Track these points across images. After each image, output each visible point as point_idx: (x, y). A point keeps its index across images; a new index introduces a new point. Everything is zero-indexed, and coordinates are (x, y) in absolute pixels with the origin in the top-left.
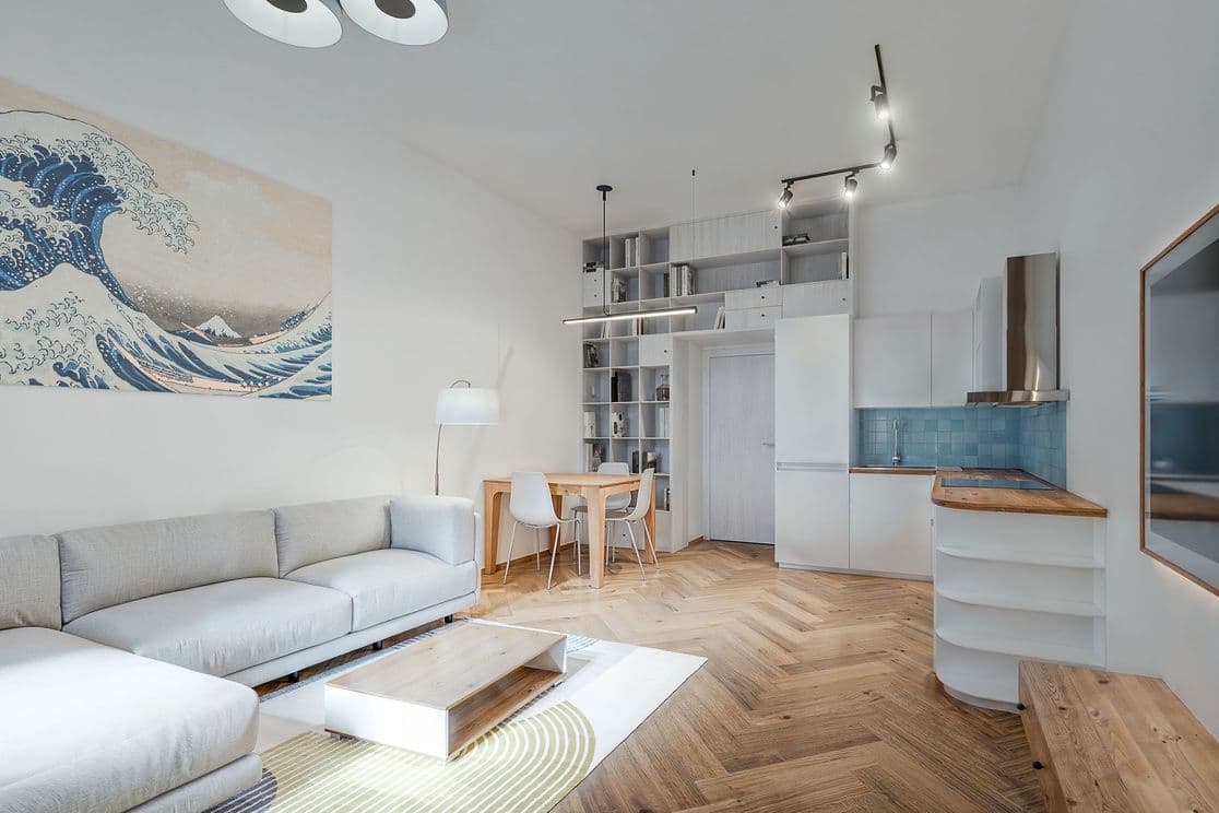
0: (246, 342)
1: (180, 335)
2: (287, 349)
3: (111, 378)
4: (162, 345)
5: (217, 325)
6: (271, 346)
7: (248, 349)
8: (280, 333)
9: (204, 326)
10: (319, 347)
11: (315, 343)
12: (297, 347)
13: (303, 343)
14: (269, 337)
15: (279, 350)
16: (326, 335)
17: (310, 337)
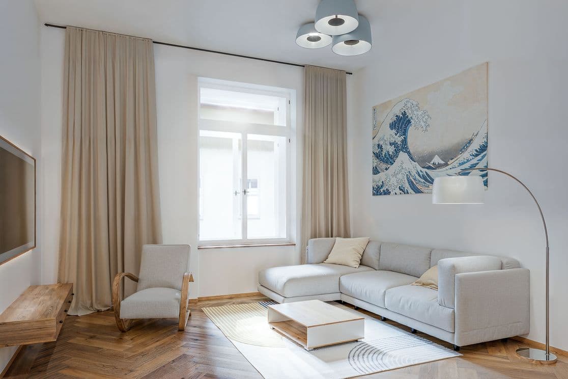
0: (446, 165)
1: (425, 168)
2: (463, 163)
3: (410, 190)
4: (421, 173)
5: (437, 160)
6: (456, 164)
7: (447, 167)
8: (460, 155)
9: (432, 162)
10: (479, 157)
11: (477, 155)
12: (468, 161)
13: (471, 157)
14: (455, 159)
15: (461, 164)
16: (484, 148)
17: (475, 152)
